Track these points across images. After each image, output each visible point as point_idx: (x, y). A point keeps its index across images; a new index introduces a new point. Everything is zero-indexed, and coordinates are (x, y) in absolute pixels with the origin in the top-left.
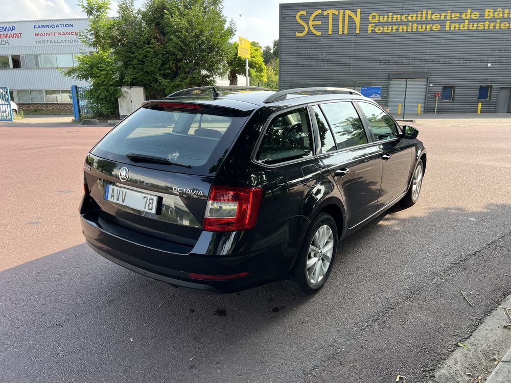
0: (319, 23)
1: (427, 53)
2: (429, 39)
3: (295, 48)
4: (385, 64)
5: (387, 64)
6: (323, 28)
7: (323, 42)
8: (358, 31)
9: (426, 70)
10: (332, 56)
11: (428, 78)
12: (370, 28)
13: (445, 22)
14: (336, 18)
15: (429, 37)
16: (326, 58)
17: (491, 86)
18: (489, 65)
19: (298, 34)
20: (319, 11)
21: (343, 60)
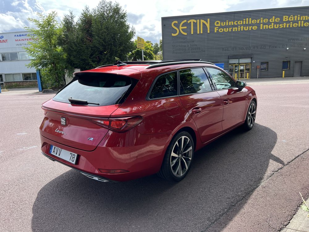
0: (186, 27)
1: (250, 43)
2: (251, 35)
3: (172, 43)
4: (226, 50)
5: (227, 50)
6: (188, 30)
7: (188, 39)
8: (209, 32)
9: (250, 53)
10: (194, 47)
11: (251, 58)
12: (216, 30)
13: (260, 24)
14: (195, 24)
15: (251, 33)
16: (190, 48)
17: (290, 61)
18: (288, 49)
19: (173, 35)
20: (185, 21)
21: (200, 49)
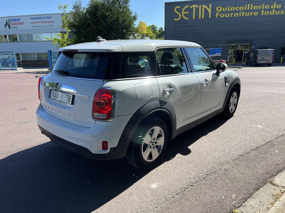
0: (188, 13)
1: (250, 29)
2: (251, 21)
3: (174, 27)
4: (226, 35)
6: (190, 16)
7: (190, 24)
8: (210, 17)
9: (250, 38)
10: (195, 31)
11: (251, 43)
12: (217, 15)
13: (261, 10)
14: (197, 10)
15: (251, 19)
16: (191, 33)
19: (175, 19)
20: (188, 6)
21: (201, 34)
